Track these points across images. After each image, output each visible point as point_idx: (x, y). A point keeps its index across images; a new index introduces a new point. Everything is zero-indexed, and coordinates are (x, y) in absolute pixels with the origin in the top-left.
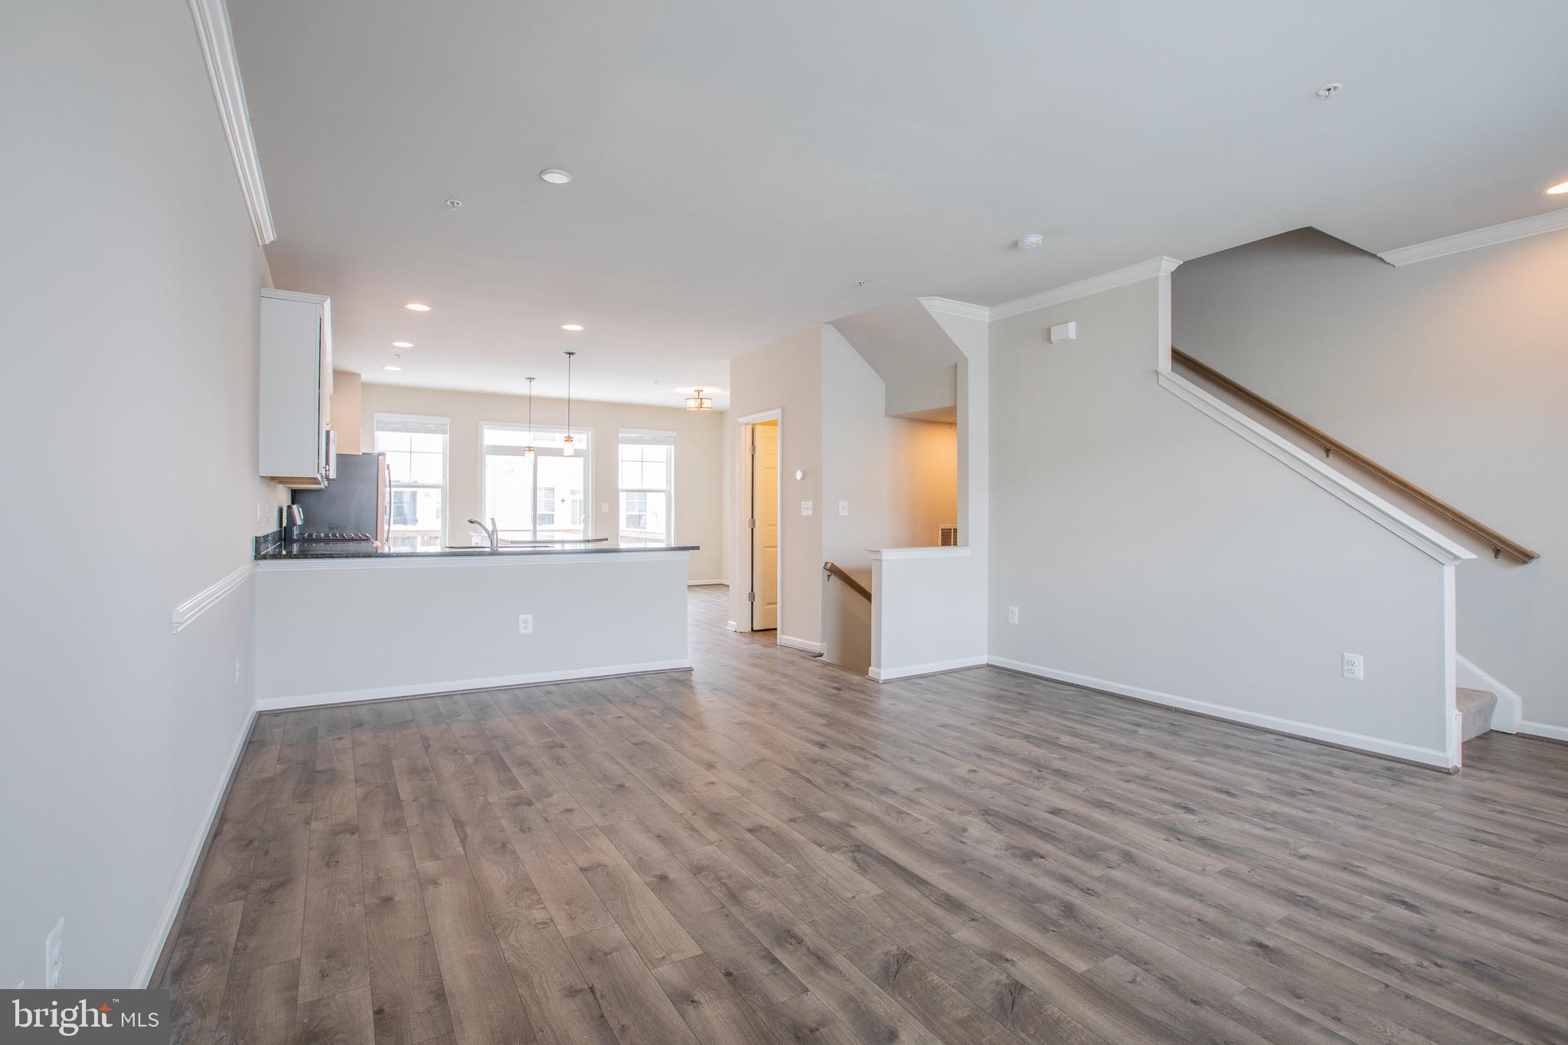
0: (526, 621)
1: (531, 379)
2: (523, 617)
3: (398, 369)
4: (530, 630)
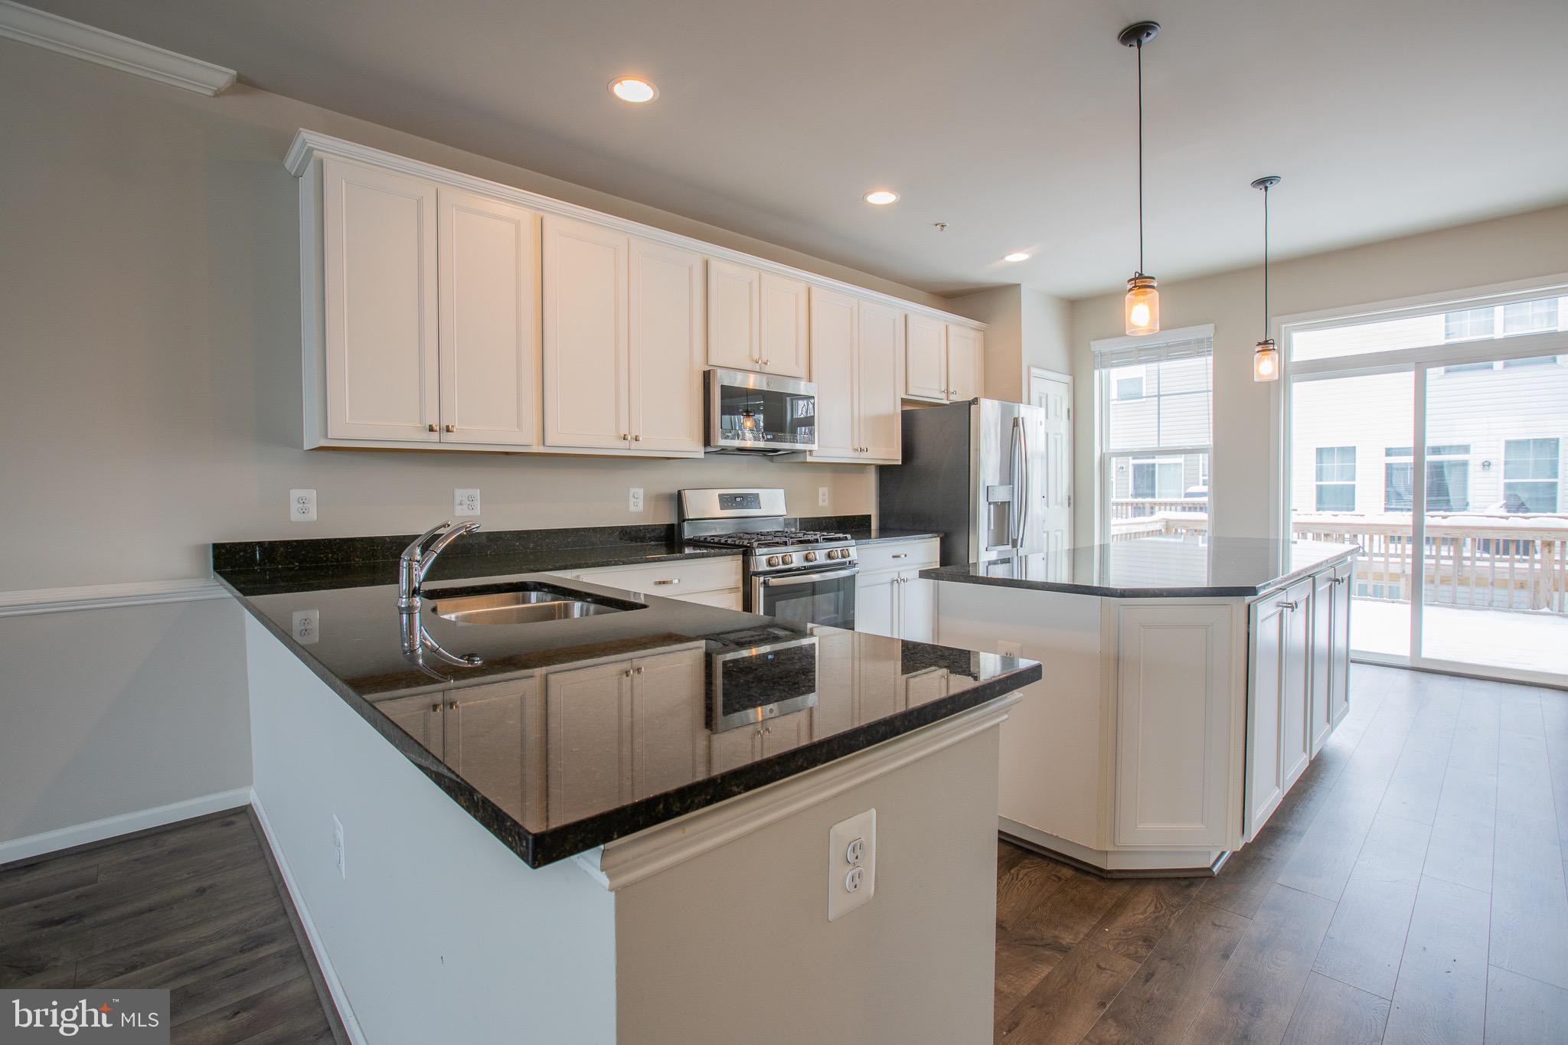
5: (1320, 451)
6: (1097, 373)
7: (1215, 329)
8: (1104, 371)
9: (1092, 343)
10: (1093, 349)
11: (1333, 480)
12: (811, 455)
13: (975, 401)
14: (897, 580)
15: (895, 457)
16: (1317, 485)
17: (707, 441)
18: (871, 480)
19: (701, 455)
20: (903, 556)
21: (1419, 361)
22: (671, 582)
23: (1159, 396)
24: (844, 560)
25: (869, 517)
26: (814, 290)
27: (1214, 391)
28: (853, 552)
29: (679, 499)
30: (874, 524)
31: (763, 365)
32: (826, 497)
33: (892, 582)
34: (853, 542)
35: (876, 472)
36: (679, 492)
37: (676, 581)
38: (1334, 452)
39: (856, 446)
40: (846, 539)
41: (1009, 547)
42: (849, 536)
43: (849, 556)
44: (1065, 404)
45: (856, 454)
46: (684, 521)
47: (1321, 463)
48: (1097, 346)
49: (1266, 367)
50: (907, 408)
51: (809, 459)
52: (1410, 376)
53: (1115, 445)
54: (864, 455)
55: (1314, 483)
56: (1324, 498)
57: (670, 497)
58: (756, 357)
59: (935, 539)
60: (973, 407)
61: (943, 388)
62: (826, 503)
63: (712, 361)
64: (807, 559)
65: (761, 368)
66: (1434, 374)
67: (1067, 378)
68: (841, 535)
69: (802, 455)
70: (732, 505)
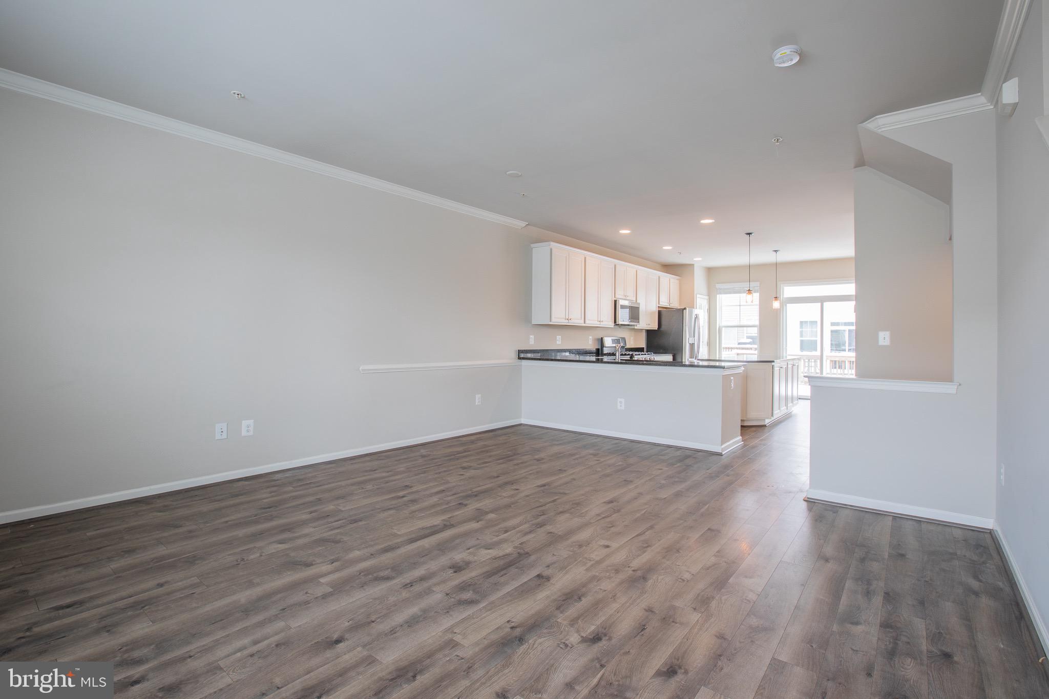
0: (621, 402)
1: (776, 251)
2: (619, 400)
3: (700, 259)
4: (623, 408)
5: (801, 322)
6: (718, 296)
8: (720, 295)
12: (638, 326)
13: (685, 309)
15: (655, 327)
17: (615, 322)
18: (644, 335)
19: (613, 327)
21: (822, 300)
26: (638, 271)
27: (760, 305)
29: (602, 340)
30: (645, 350)
36: (602, 338)
39: (645, 323)
44: (707, 307)
45: (645, 326)
46: (602, 346)
48: (718, 286)
49: (776, 305)
50: (660, 309)
51: (636, 328)
52: (819, 304)
53: (724, 324)
54: (647, 326)
55: (799, 339)
56: (804, 345)
57: (598, 339)
63: (617, 296)
66: (826, 304)
67: (707, 297)
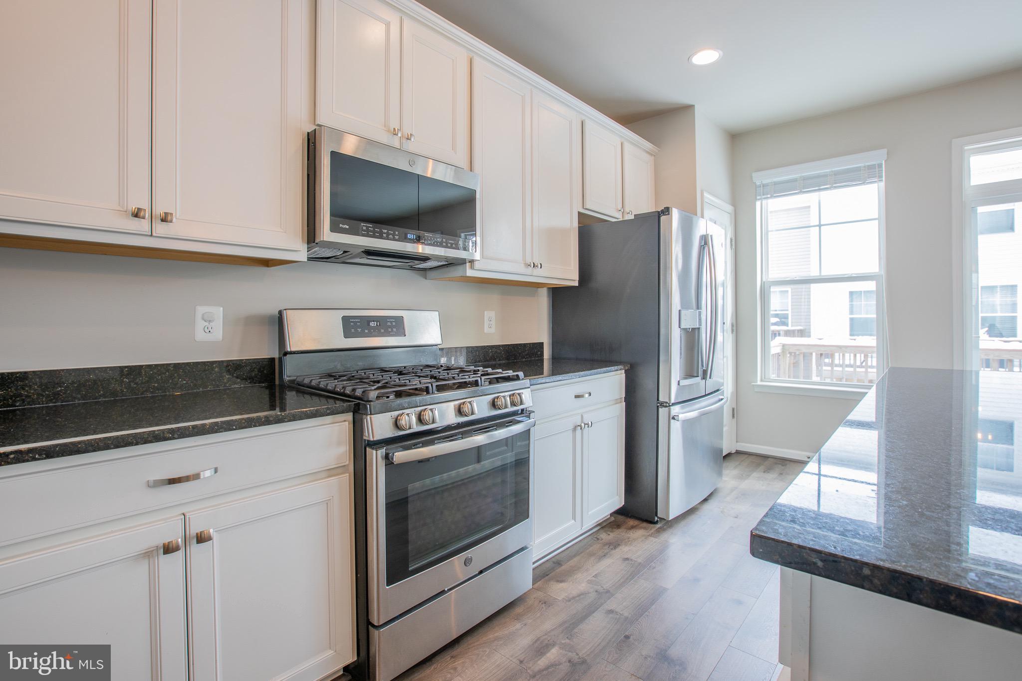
6: (758, 204)
7: (888, 154)
8: (765, 202)
9: (754, 175)
10: (754, 180)
11: (861, 314)
12: (472, 267)
14: (580, 426)
15: (570, 276)
16: (850, 318)
17: (311, 235)
19: (304, 258)
20: (587, 395)
22: (196, 477)
23: (820, 226)
24: (515, 408)
25: (541, 345)
26: (476, 60)
28: (526, 395)
29: (279, 322)
30: (547, 355)
31: (404, 141)
32: (493, 323)
33: (575, 429)
34: (527, 382)
35: (549, 296)
36: (280, 313)
37: (208, 474)
38: (861, 294)
39: (529, 261)
40: (517, 378)
41: (698, 379)
42: (521, 374)
43: (522, 403)
45: (529, 271)
46: (286, 354)
47: (852, 302)
48: (760, 178)
51: (470, 273)
53: (774, 273)
54: (537, 271)
55: (848, 317)
57: (264, 320)
58: (394, 124)
59: (619, 372)
60: (663, 218)
61: (620, 207)
62: (493, 330)
63: (322, 121)
64: (460, 411)
65: (401, 144)
67: (730, 208)
68: (510, 373)
69: (460, 268)
70: (363, 331)
